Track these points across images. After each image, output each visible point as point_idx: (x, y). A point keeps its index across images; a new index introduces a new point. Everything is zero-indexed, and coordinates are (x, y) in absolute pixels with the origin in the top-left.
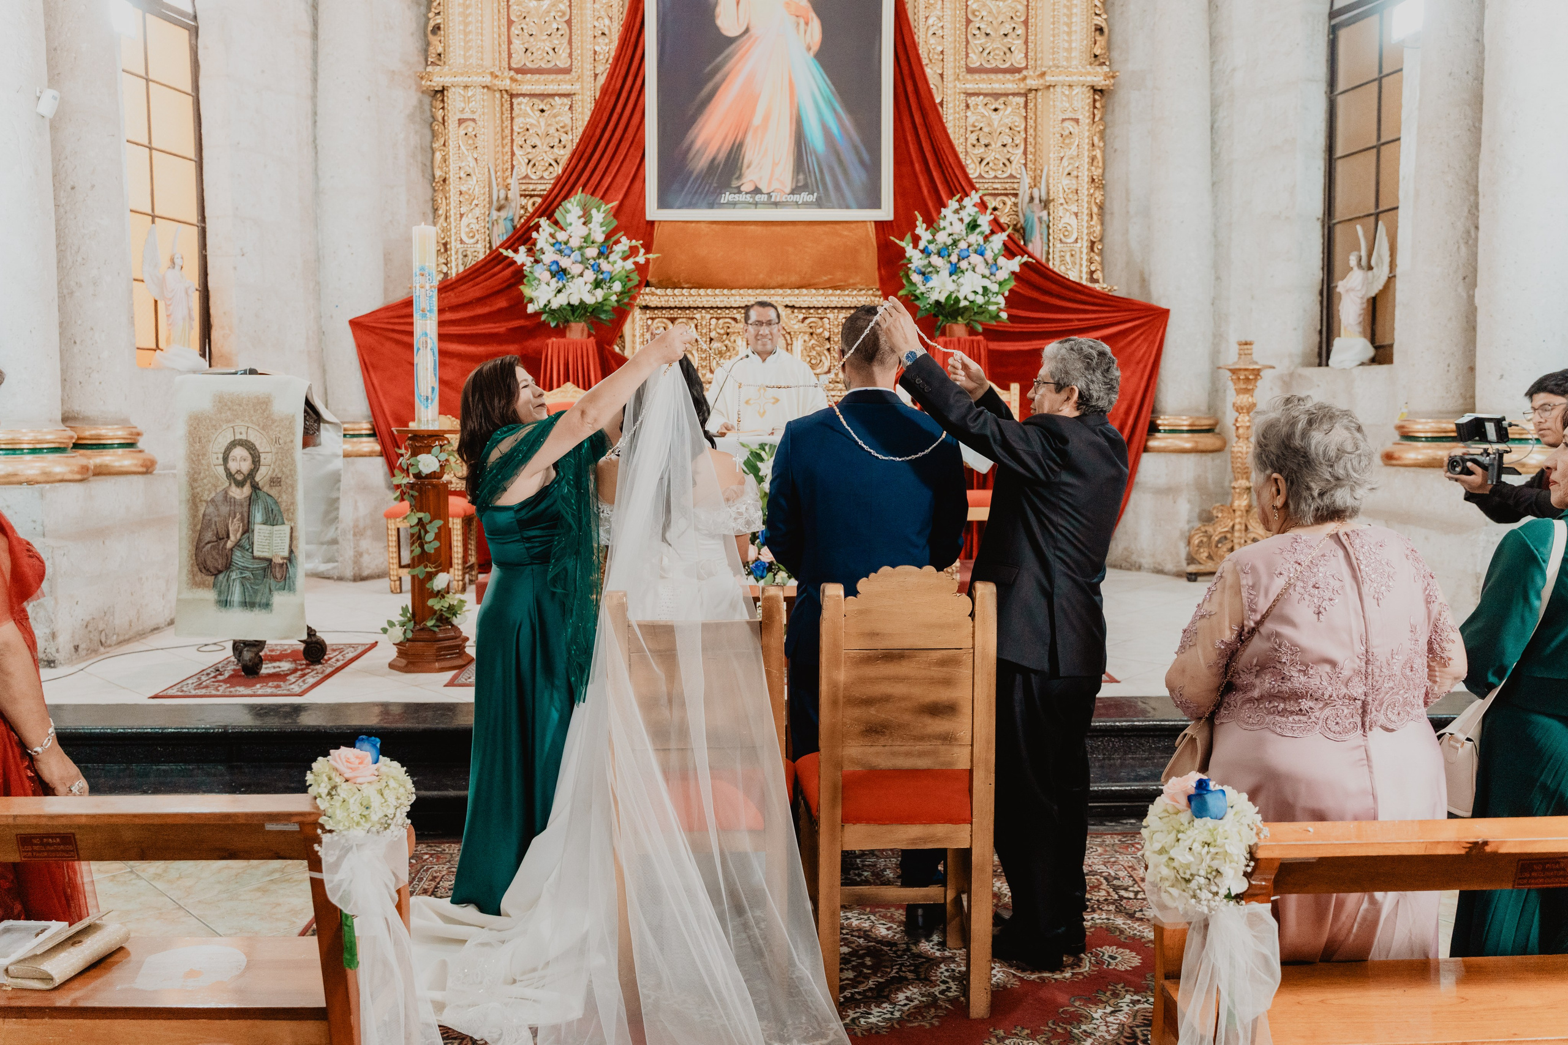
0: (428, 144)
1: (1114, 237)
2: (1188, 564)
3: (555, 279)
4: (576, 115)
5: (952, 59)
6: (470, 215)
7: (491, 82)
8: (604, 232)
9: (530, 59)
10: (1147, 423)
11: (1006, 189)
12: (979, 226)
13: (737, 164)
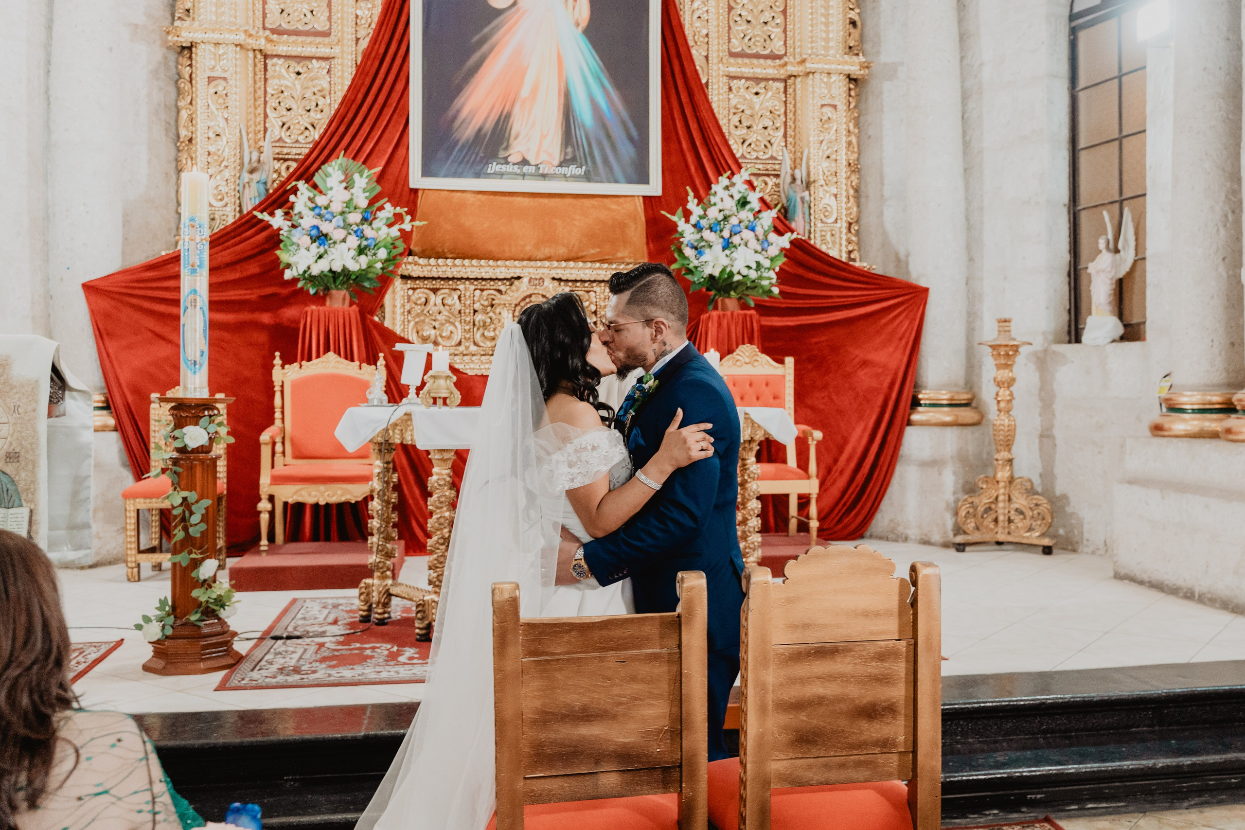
0: (173, 103)
1: (870, 220)
2: (955, 535)
3: (315, 245)
4: (335, 80)
5: (716, 42)
6: (218, 177)
7: (245, 40)
8: (366, 198)
9: (287, 20)
10: (910, 397)
11: (767, 170)
12: (749, 202)
13: (504, 134)
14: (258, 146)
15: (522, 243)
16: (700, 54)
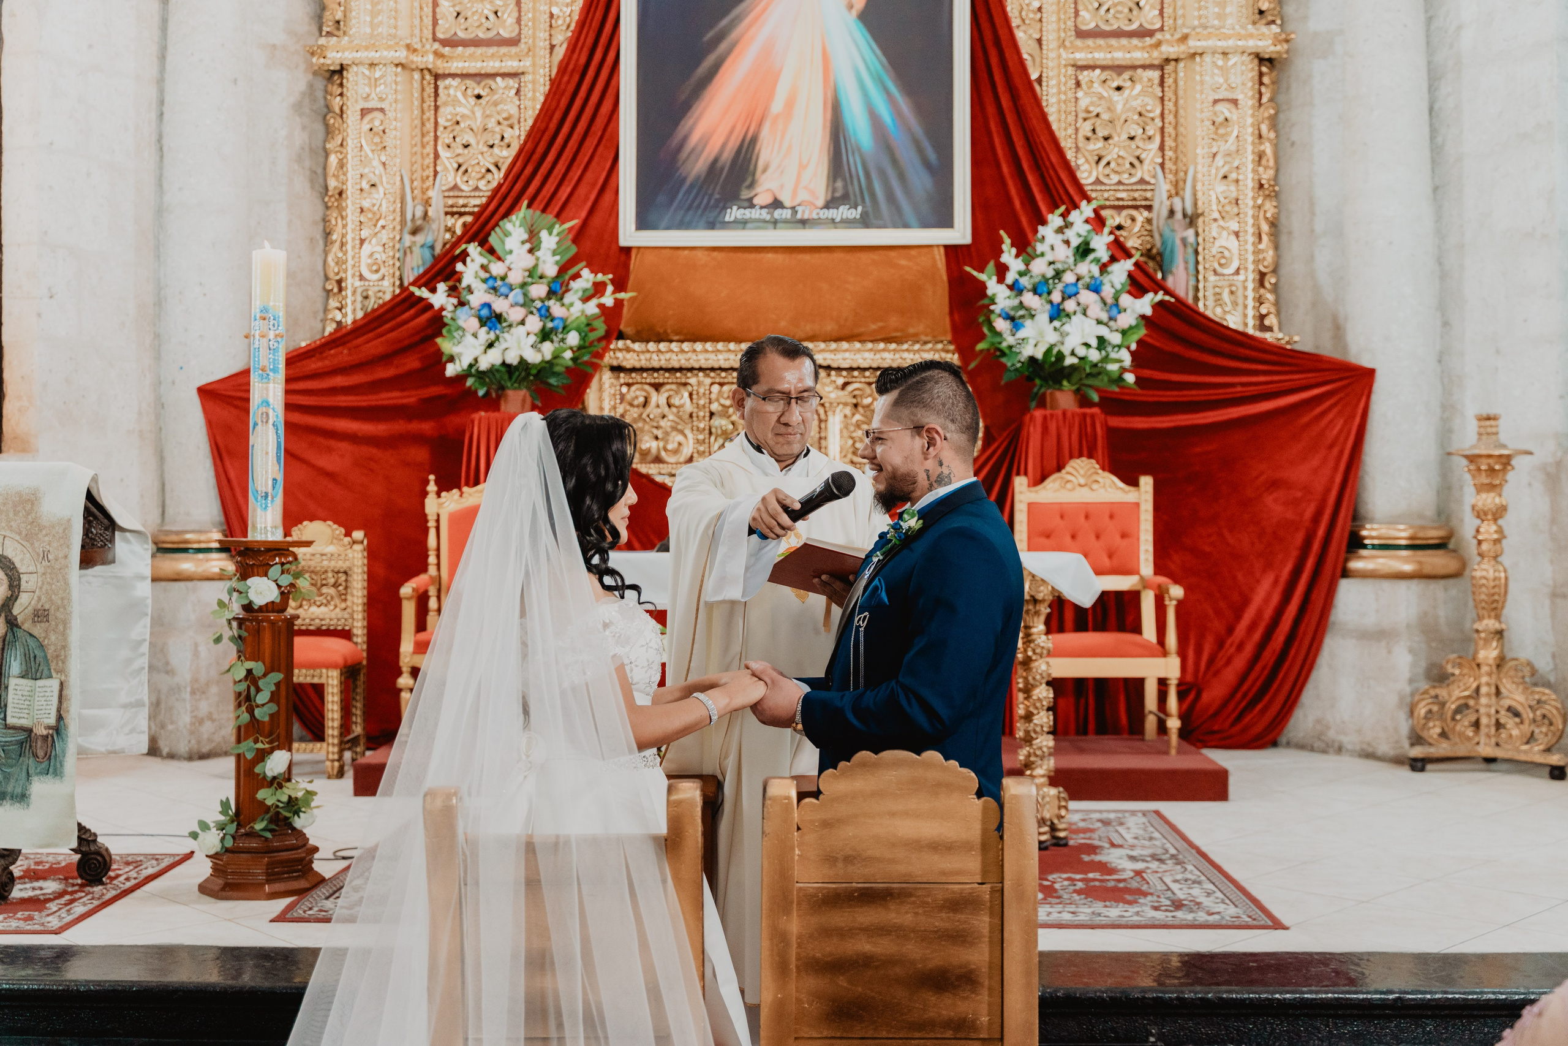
0: (320, 144)
1: (1294, 268)
2: (1412, 745)
3: (485, 329)
4: (525, 102)
5: (1054, 18)
6: (374, 241)
7: (407, 57)
8: (557, 263)
9: (463, 27)
10: (1346, 535)
11: (1135, 199)
12: (1093, 250)
13: (748, 166)
14: (425, 197)
15: (774, 316)
16: (1030, 36)
